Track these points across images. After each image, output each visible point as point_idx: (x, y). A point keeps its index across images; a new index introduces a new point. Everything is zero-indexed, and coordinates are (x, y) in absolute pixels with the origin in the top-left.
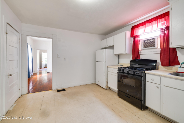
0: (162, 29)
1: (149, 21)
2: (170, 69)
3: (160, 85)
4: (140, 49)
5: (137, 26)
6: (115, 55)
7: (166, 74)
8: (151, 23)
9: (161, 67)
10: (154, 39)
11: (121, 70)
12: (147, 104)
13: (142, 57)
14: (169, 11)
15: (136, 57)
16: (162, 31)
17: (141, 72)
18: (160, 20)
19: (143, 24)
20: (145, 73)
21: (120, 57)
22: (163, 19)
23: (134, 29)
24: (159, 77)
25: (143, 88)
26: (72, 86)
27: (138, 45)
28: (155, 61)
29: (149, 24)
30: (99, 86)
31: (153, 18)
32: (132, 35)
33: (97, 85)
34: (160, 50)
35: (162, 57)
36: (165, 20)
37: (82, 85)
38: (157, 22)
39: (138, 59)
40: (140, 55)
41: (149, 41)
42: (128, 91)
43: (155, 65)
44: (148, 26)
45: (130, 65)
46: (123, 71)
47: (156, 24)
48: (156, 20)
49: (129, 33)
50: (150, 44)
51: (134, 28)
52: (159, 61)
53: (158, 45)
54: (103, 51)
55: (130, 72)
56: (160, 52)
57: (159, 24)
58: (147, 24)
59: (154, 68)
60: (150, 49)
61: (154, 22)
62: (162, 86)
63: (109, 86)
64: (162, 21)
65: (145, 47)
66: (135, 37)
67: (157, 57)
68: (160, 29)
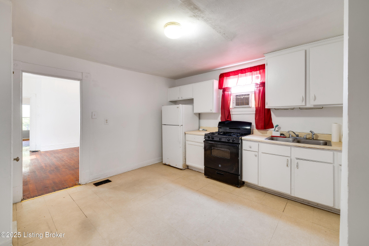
0: (257, 84)
2: (265, 133)
3: (258, 152)
4: (231, 106)
5: (228, 74)
6: (195, 114)
7: (263, 139)
8: (244, 74)
9: (255, 131)
10: (248, 95)
11: (209, 138)
12: (245, 179)
13: (234, 118)
14: (264, 65)
15: (226, 117)
16: (257, 86)
17: (237, 138)
18: (255, 72)
19: (236, 73)
20: (242, 140)
21: (201, 116)
22: (258, 72)
23: (223, 78)
24: (257, 143)
25: (239, 158)
26: (120, 172)
27: (229, 102)
28: (250, 124)
30: (170, 166)
31: (247, 69)
32: (221, 86)
33: (165, 164)
34: (255, 109)
35: (257, 118)
36: (260, 73)
37: (139, 167)
38: (252, 74)
39: (229, 121)
40: (231, 115)
41: (242, 97)
42: (220, 166)
43: (250, 129)
44: (241, 77)
45: (219, 130)
46: (213, 138)
47: (250, 75)
48: (250, 72)
49: (216, 83)
50: (243, 101)
51: (223, 76)
52: (254, 124)
53: (253, 104)
54: (178, 107)
55: (223, 140)
56: (255, 113)
57: (253, 76)
58: (240, 74)
59: (249, 132)
60: (243, 108)
61: (248, 74)
62: (260, 153)
63: (188, 163)
64: (257, 74)
65: (237, 104)
66: (225, 90)
67: (252, 119)
68: (254, 84)
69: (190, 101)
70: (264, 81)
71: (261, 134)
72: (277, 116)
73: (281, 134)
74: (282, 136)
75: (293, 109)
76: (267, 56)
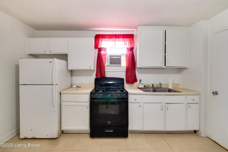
0: (128, 48)
1: (117, 36)
2: (132, 86)
3: (141, 103)
4: (106, 65)
5: (104, 36)
9: (125, 84)
10: (120, 56)
13: (108, 75)
14: (133, 35)
16: (128, 50)
19: (110, 36)
21: (74, 73)
23: (99, 38)
27: (105, 60)
29: (117, 39)
31: (121, 35)
32: (96, 46)
34: (125, 68)
39: (104, 77)
40: (105, 72)
41: (115, 58)
45: (95, 86)
47: (122, 41)
48: (123, 38)
50: (116, 61)
52: (125, 78)
53: (124, 63)
54: (51, 62)
56: (125, 70)
58: (114, 38)
60: (115, 66)
61: (121, 39)
65: (111, 63)
66: (100, 50)
67: (123, 75)
68: (126, 48)
69: (64, 57)
70: (133, 47)
71: (130, 87)
72: (140, 73)
73: (144, 86)
74: (145, 87)
75: (150, 68)
76: (140, 28)
